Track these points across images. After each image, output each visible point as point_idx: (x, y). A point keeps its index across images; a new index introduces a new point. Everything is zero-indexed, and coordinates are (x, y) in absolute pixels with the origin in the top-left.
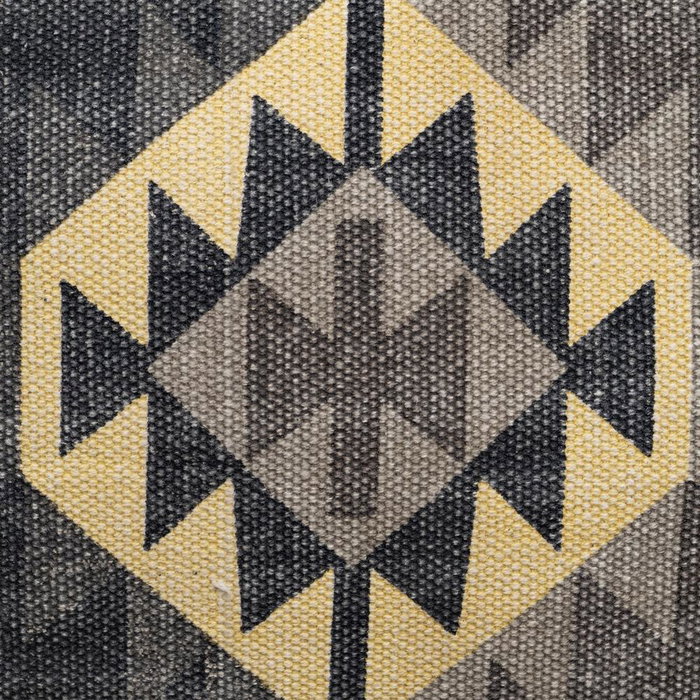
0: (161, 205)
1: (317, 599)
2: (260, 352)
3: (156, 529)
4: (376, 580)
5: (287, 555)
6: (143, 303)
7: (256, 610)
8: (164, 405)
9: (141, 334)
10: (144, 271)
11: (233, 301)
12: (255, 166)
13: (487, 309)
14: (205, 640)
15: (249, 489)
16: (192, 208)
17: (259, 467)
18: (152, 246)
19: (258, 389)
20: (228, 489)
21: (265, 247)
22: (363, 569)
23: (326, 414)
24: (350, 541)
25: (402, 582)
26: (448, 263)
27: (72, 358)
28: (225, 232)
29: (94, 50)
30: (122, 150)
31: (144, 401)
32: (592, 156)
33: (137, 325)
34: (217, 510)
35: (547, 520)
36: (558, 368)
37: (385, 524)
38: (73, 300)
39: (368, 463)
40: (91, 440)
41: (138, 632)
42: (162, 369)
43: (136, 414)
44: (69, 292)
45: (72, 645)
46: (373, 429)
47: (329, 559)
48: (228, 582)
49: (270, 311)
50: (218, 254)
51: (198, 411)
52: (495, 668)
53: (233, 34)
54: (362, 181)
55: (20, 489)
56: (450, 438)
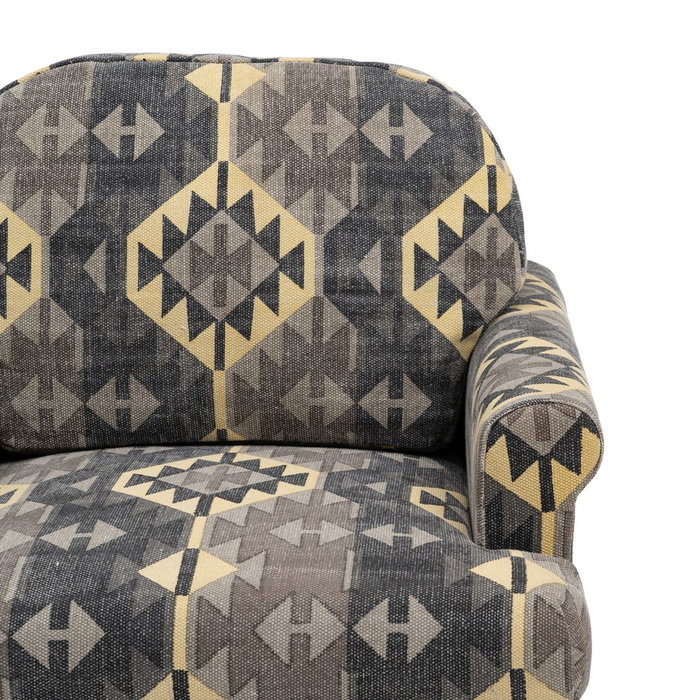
0: (166, 220)
1: (210, 331)
2: (193, 261)
3: (165, 312)
4: (227, 325)
5: (201, 318)
6: (161, 248)
7: (193, 335)
8: (167, 276)
9: (160, 257)
10: (161, 239)
11: (186, 247)
12: (192, 209)
13: (256, 248)
14: (179, 344)
15: (190, 299)
16: (174, 222)
17: (193, 293)
18: (163, 232)
19: (193, 270)
20: (185, 299)
21: (194, 232)
22: (223, 322)
23: (212, 278)
24: (219, 314)
25: (234, 326)
26: (245, 236)
27: (141, 263)
28: (184, 228)
29: (148, 179)
30: (155, 206)
31: (161, 275)
32: (286, 206)
33: (159, 255)
34: (182, 305)
35: (274, 307)
36: (277, 265)
37: (229, 308)
38: (142, 248)
39: (224, 291)
40: (146, 287)
41: (160, 342)
42: (166, 266)
43: (159, 279)
44: (141, 245)
45: (141, 347)
46: (225, 281)
47: (214, 319)
48: (185, 326)
49: (196, 249)
50: (181, 234)
51: (176, 277)
52: (261, 351)
53: (186, 174)
54: (222, 213)
55: (126, 302)
56: (246, 284)
